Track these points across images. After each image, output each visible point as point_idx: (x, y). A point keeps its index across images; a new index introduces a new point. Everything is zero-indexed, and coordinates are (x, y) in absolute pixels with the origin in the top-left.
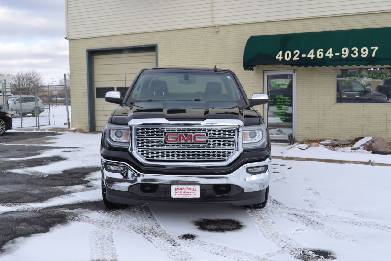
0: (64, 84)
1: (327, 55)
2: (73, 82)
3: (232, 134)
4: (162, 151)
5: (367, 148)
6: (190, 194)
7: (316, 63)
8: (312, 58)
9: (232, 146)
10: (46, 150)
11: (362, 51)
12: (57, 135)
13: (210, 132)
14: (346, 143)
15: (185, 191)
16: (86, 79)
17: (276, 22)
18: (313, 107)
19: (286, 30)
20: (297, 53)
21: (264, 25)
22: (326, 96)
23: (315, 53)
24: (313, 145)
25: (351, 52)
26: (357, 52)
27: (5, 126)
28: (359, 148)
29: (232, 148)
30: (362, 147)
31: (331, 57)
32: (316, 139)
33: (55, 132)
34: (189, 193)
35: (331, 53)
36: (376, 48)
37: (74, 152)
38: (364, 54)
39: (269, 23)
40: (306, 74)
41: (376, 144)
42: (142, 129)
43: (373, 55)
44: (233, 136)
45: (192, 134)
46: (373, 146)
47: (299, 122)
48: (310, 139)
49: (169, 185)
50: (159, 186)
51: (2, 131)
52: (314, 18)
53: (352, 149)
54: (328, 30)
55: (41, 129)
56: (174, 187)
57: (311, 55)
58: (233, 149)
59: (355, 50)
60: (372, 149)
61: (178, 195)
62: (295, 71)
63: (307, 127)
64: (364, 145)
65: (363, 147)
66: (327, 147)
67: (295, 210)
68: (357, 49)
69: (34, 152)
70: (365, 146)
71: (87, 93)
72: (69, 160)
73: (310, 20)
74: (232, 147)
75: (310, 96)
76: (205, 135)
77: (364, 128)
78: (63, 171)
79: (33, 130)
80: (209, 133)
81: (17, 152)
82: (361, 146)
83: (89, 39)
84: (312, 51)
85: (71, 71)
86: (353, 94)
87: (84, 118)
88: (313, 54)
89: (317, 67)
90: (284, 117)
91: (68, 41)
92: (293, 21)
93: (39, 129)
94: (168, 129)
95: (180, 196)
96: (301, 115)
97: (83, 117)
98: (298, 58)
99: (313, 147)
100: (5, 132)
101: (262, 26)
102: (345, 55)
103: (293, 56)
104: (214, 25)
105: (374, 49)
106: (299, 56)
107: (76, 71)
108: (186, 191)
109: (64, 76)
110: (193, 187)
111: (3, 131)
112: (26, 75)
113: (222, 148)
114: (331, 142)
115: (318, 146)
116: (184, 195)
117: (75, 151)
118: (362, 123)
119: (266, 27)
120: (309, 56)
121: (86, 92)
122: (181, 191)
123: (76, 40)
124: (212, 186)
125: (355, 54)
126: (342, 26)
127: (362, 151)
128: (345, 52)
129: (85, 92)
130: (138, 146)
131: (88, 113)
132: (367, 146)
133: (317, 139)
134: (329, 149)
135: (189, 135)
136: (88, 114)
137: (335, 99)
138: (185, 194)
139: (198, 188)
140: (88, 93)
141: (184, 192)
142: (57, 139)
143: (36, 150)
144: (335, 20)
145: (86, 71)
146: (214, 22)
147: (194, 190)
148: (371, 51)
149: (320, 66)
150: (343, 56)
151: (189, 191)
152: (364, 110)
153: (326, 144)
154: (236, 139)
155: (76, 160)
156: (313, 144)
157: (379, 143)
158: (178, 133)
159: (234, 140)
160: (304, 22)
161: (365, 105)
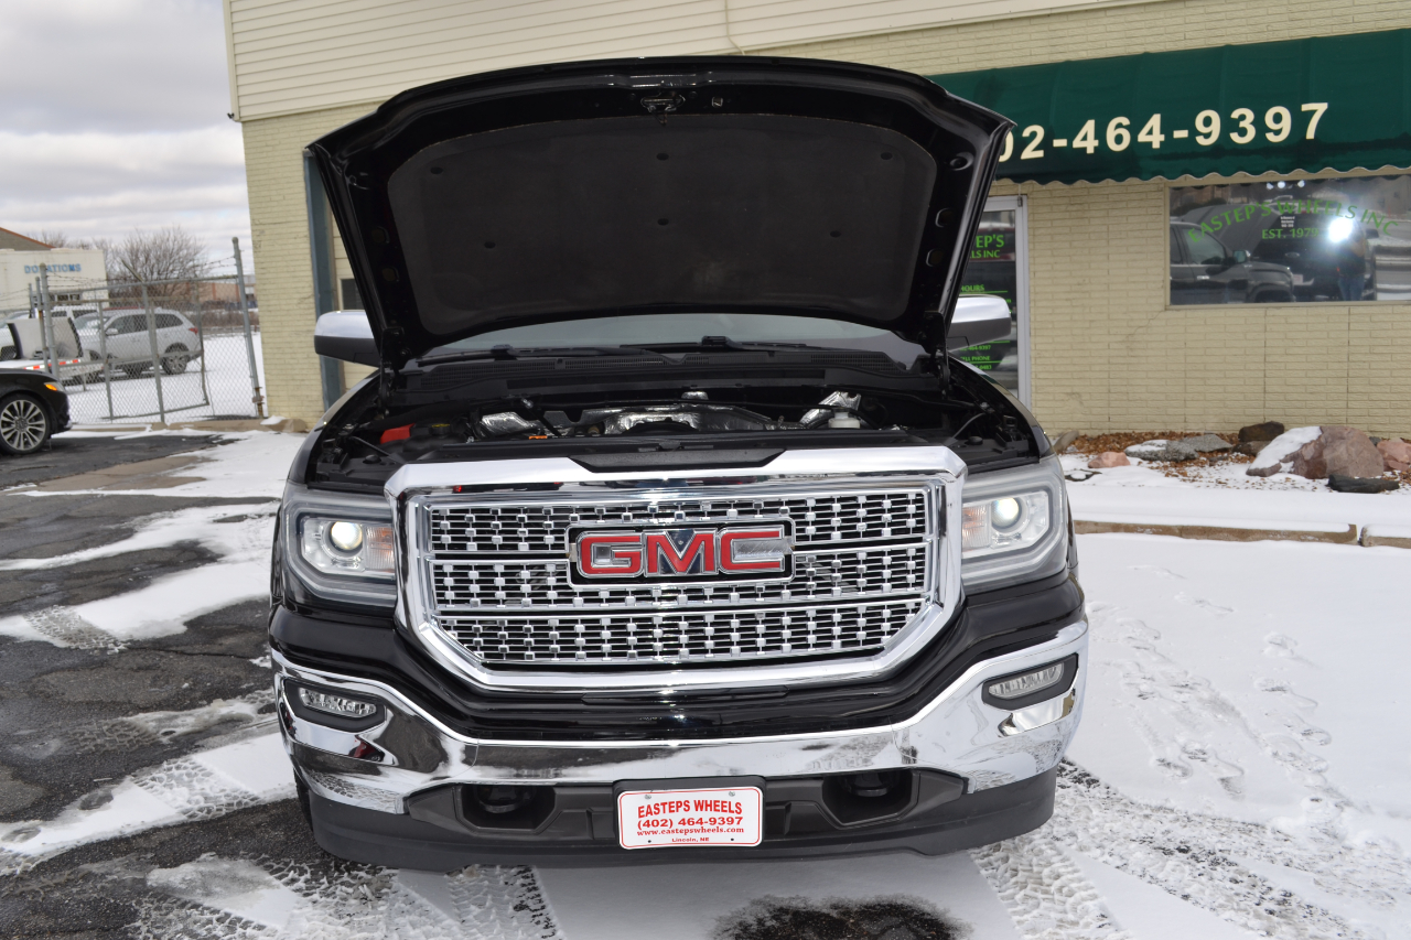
0: (236, 273)
1: (1142, 137)
2: (264, 265)
3: (911, 523)
4: (561, 621)
5: (1305, 468)
6: (714, 827)
7: (1102, 166)
8: (1090, 150)
9: (911, 578)
10: (158, 514)
11: (1269, 120)
12: (215, 445)
13: (803, 516)
14: (1217, 447)
15: (687, 816)
16: (308, 251)
17: (953, 31)
18: (1091, 321)
19: (987, 57)
20: (1034, 135)
21: (909, 43)
22: (1134, 282)
23: (1100, 134)
24: (1109, 462)
25: (1230, 125)
26: (1252, 123)
27: (43, 422)
28: (1275, 470)
29: (911, 590)
30: (1287, 466)
31: (1156, 145)
32: (1100, 433)
33: (214, 433)
34: (706, 826)
35: (1157, 130)
36: (1321, 108)
37: (254, 521)
38: (1277, 132)
39: (926, 34)
40: (1063, 208)
41: (1336, 454)
42: (456, 515)
43: (1310, 134)
44: (916, 530)
45: (714, 532)
46: (1328, 462)
47: (1041, 376)
48: (1082, 433)
49: (608, 791)
50: (554, 794)
51: (34, 440)
52: (1086, 11)
53: (1250, 473)
54: (1139, 50)
55: (168, 424)
56: (629, 804)
57: (1085, 138)
58: (918, 596)
59: (1243, 117)
60: (1324, 472)
61: (651, 837)
62: (1024, 198)
63: (1069, 390)
64: (1293, 457)
65: (1291, 464)
66: (1154, 464)
67: (1171, 816)
68: (1250, 115)
69: (112, 527)
70: (1300, 462)
71: (312, 300)
72: (227, 562)
73: (1071, 17)
74: (914, 585)
75: (1079, 284)
76: (776, 534)
77: (1268, 389)
78: (187, 619)
79: (143, 429)
80: (798, 524)
81: (55, 527)
82: (1285, 461)
83: (310, 116)
84: (1090, 127)
85: (256, 228)
86: (1191, 268)
87: (307, 383)
88: (1091, 135)
89: (1110, 182)
90: (988, 358)
91: (240, 125)
92: (1012, 24)
93: (162, 425)
94: (588, 513)
95: (662, 840)
96: (1046, 351)
97: (303, 380)
98: (1040, 154)
99: (1108, 467)
100: (44, 441)
101: (902, 44)
102: (1207, 136)
103: (1021, 144)
104: (737, 47)
105: (1313, 112)
106: (1043, 145)
107: (272, 226)
108: (694, 814)
109: (231, 245)
110: (728, 799)
111: (39, 440)
112: (154, 243)
113: (862, 594)
114: (1168, 446)
115: (1126, 463)
116: (681, 836)
117: (260, 516)
118: (1262, 374)
119: (917, 49)
120: (1077, 143)
121: (309, 297)
122: (668, 816)
123: (266, 122)
124: (819, 784)
125: (1243, 132)
126: (1187, 37)
127: (1287, 479)
128: (1208, 127)
129: (305, 295)
130: (440, 602)
131: (318, 366)
132: (1307, 462)
133: (1107, 432)
134: (1167, 475)
135: (699, 538)
136: (318, 371)
137: (1164, 294)
138: (686, 832)
139: (751, 802)
140: (316, 300)
141: (683, 822)
142: (212, 464)
143: (121, 517)
144: (1162, 16)
145: (306, 224)
146: (733, 39)
147: (734, 808)
148: (1300, 120)
149: (1120, 177)
150: (1201, 140)
151: (706, 815)
152: (1268, 329)
153: (1151, 453)
154: (932, 544)
155: (252, 559)
156: (1107, 458)
157: (1347, 450)
158: (639, 529)
159: (922, 550)
160: (1052, 27)
161: (1271, 312)
